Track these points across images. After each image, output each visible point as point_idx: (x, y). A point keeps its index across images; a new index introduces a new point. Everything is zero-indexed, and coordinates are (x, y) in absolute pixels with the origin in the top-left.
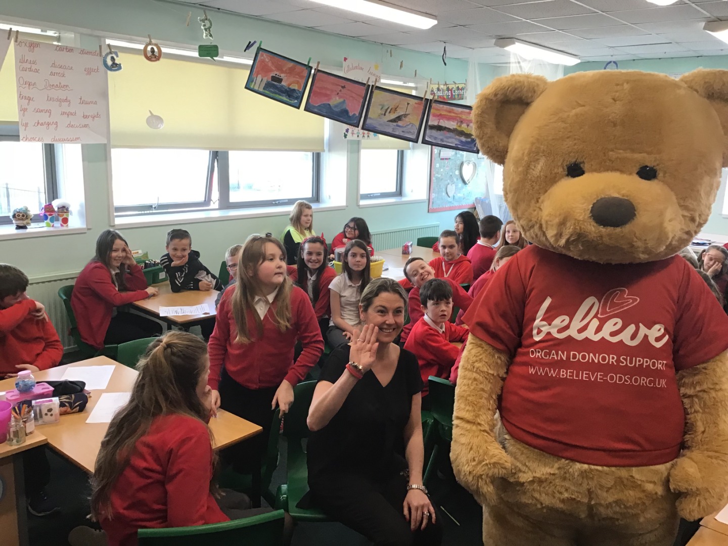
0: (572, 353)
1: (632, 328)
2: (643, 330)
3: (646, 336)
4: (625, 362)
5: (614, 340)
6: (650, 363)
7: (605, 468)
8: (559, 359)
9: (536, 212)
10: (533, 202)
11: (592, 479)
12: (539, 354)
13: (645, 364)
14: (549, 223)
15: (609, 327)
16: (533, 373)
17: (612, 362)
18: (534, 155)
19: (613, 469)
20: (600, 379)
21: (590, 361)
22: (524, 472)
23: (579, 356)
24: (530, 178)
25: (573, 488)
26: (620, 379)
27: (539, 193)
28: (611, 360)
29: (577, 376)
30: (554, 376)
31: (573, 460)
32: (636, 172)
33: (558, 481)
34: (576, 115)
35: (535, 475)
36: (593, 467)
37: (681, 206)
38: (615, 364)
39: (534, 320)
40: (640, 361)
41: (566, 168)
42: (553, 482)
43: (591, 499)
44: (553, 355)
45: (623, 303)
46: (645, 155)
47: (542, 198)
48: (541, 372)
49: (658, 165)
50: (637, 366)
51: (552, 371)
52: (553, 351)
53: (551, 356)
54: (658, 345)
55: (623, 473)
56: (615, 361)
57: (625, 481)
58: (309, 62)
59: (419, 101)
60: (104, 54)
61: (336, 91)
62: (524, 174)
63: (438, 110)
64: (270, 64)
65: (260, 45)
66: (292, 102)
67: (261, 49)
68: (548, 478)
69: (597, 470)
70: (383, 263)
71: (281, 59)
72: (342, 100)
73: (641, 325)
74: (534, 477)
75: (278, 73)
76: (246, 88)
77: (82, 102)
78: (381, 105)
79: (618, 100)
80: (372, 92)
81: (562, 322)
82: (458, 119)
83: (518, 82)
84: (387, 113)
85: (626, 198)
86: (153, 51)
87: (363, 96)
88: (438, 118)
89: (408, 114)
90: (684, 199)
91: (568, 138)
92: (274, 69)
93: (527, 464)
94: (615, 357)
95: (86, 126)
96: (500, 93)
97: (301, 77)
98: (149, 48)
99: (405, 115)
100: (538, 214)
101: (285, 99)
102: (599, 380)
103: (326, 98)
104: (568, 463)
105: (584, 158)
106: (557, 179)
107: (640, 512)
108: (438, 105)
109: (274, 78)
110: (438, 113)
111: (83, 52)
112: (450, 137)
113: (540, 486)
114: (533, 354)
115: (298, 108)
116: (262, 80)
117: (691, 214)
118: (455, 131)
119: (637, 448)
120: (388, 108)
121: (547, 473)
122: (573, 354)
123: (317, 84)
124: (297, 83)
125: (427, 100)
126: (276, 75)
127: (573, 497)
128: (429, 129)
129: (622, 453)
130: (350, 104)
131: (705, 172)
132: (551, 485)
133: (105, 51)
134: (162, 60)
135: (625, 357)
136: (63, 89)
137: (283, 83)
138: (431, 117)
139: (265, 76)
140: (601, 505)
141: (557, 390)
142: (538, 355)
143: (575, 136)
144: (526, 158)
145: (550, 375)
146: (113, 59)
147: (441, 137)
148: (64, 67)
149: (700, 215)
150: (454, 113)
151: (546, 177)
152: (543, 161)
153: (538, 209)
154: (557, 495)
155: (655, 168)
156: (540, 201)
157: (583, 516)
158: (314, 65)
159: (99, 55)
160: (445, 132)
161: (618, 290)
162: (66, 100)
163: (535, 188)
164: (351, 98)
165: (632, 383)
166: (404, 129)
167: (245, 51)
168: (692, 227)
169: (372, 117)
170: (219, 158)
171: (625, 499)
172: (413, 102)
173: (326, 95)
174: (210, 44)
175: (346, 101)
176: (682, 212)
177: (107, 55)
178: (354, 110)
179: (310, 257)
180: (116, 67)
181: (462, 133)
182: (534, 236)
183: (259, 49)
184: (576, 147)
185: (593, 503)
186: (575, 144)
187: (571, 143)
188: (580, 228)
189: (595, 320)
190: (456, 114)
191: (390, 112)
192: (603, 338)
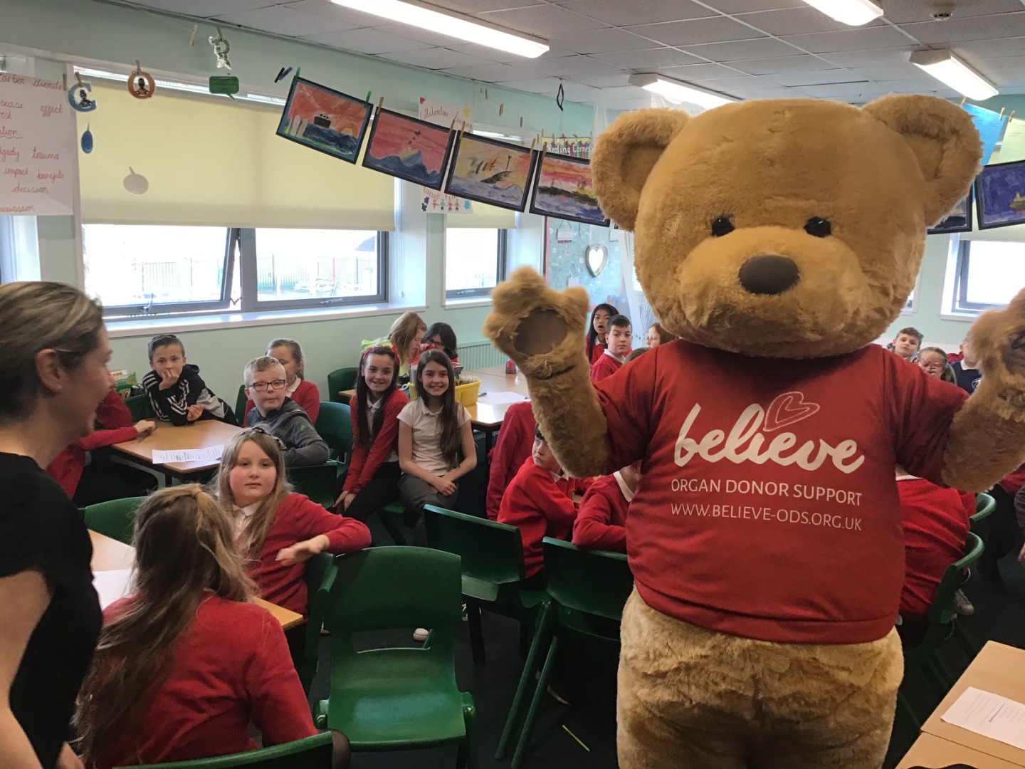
0: (728, 481)
1: (809, 446)
2: (825, 448)
3: (829, 458)
4: (800, 492)
5: (786, 462)
6: (836, 494)
7: (777, 646)
8: (711, 490)
9: (672, 288)
10: (669, 273)
11: (758, 661)
12: (685, 486)
13: (828, 496)
14: (687, 296)
15: (779, 444)
16: (678, 513)
17: (783, 493)
18: (668, 209)
19: (788, 647)
20: (767, 516)
21: (753, 492)
22: (667, 657)
23: (737, 486)
24: (664, 241)
25: (732, 675)
26: (795, 517)
27: (677, 261)
28: (781, 490)
29: (736, 513)
30: (705, 515)
31: (732, 634)
32: (805, 224)
33: (711, 667)
34: (722, 153)
35: (680, 659)
36: (758, 642)
37: (865, 272)
38: (787, 495)
39: (676, 437)
40: (821, 492)
41: (709, 224)
42: (706, 668)
43: (757, 691)
44: (704, 486)
45: (798, 412)
46: (813, 202)
47: (680, 266)
48: (688, 511)
49: (832, 216)
50: (817, 498)
51: (702, 509)
52: (704, 481)
53: (701, 487)
54: (848, 469)
55: (803, 654)
56: (787, 491)
57: (805, 664)
58: (368, 98)
59: (525, 154)
60: (70, 86)
61: (407, 138)
62: (657, 237)
63: (550, 165)
64: (312, 101)
65: (298, 73)
66: (345, 154)
67: (299, 78)
68: (698, 663)
69: (764, 647)
70: (478, 385)
71: (328, 94)
72: (415, 152)
73: (821, 441)
74: (680, 663)
75: (323, 113)
76: (278, 133)
77: (38, 156)
78: (471, 158)
79: (777, 131)
80: (458, 140)
81: (715, 439)
82: (580, 178)
83: (650, 118)
84: (480, 171)
85: (785, 256)
86: (141, 83)
87: (446, 145)
88: (552, 177)
89: (510, 172)
90: (871, 262)
91: (712, 183)
92: (318, 107)
93: (670, 644)
94: (787, 486)
95: (42, 190)
96: (626, 132)
97: (358, 119)
98: (136, 80)
99: (506, 173)
100: (675, 288)
101: (334, 149)
102: (764, 518)
103: (394, 149)
104: (726, 639)
105: (733, 208)
106: (699, 238)
107: (828, 712)
108: (551, 159)
109: (318, 120)
110: (551, 170)
111: (38, 83)
112: (568, 204)
113: (688, 675)
114: (675, 487)
115: (354, 162)
116: (301, 122)
117: (882, 284)
118: (576, 195)
119: (820, 616)
120: (481, 163)
121: (697, 656)
122: (730, 483)
123: (380, 129)
124: (352, 128)
125: (536, 152)
126: (321, 115)
127: (734, 689)
128: (540, 193)
129: (800, 624)
130: (428, 158)
131: (899, 226)
132: (703, 672)
133: (72, 82)
134: (154, 97)
135: (801, 486)
136: (9, 136)
137: (332, 127)
138: (541, 176)
139: (306, 118)
140: (771, 699)
141: (709, 534)
142: (683, 488)
143: (721, 180)
144: (659, 215)
145: (699, 514)
146: (83, 93)
147: (557, 204)
148: (10, 105)
149: (894, 287)
150: (573, 170)
151: (685, 237)
152: (681, 217)
153: (675, 282)
154: (712, 686)
155: (828, 220)
156: (677, 270)
157: (748, 716)
158: (375, 102)
159: (62, 88)
160: (561, 196)
161: (790, 395)
162: (13, 152)
163: (672, 255)
164: (429, 149)
165: (811, 522)
166: (505, 193)
167: (276, 81)
168: (885, 303)
169: (459, 176)
170: (241, 237)
171: (806, 691)
172: (516, 154)
173: (392, 145)
174: (227, 75)
175: (422, 154)
176: (867, 280)
177: (75, 87)
178: (433, 166)
179: (373, 375)
180: (87, 105)
181: (585, 199)
182: (674, 323)
183: (297, 79)
184: (721, 195)
185: (760, 696)
186: (721, 192)
187: (716, 189)
188: (725, 297)
189: (759, 435)
190: (577, 171)
191: (484, 169)
192: (770, 460)
